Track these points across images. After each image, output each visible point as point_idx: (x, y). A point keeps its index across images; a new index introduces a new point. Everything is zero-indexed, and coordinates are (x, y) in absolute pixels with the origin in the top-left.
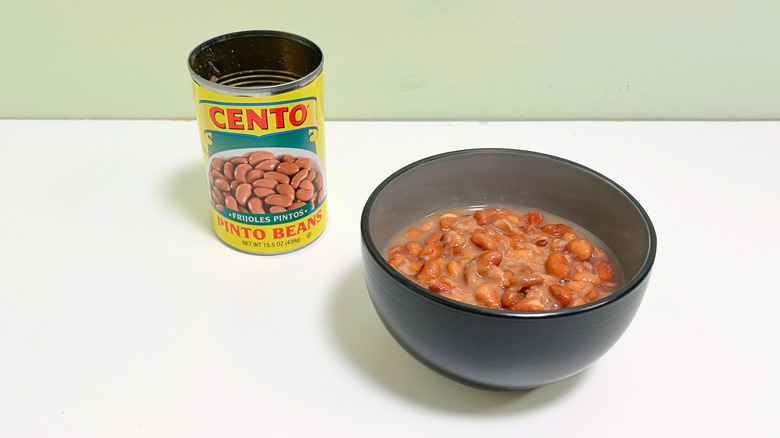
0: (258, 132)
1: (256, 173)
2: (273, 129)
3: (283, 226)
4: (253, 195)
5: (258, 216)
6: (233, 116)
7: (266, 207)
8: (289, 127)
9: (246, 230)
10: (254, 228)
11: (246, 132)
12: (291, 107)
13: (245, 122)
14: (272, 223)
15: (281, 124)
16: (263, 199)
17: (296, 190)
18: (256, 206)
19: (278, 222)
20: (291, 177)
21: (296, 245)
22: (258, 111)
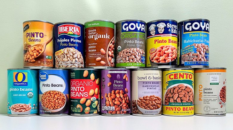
0: (181, 79)
1: (180, 90)
2: (185, 79)
3: (186, 107)
4: (178, 97)
5: (179, 103)
6: (175, 76)
7: (182, 100)
9: (175, 108)
10: (177, 107)
11: (179, 79)
12: (189, 74)
13: (178, 77)
14: (183, 106)
15: (187, 78)
16: (181, 98)
17: (189, 97)
18: (179, 100)
19: (184, 106)
20: (188, 92)
21: (188, 114)
22: (182, 73)
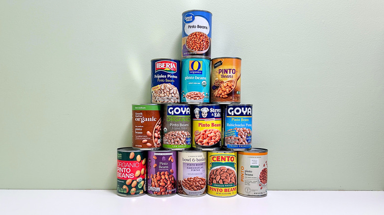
0: (223, 162)
1: (222, 173)
2: (227, 161)
3: (227, 188)
4: (221, 179)
5: (221, 185)
6: (218, 158)
7: (223, 182)
8: (230, 161)
9: (218, 189)
10: (220, 188)
11: (221, 162)
12: (231, 156)
13: (220, 159)
14: (224, 187)
15: (228, 160)
16: (223, 180)
17: (231, 178)
18: (221, 182)
19: (226, 187)
20: (230, 174)
21: (229, 195)
22: (224, 156)
